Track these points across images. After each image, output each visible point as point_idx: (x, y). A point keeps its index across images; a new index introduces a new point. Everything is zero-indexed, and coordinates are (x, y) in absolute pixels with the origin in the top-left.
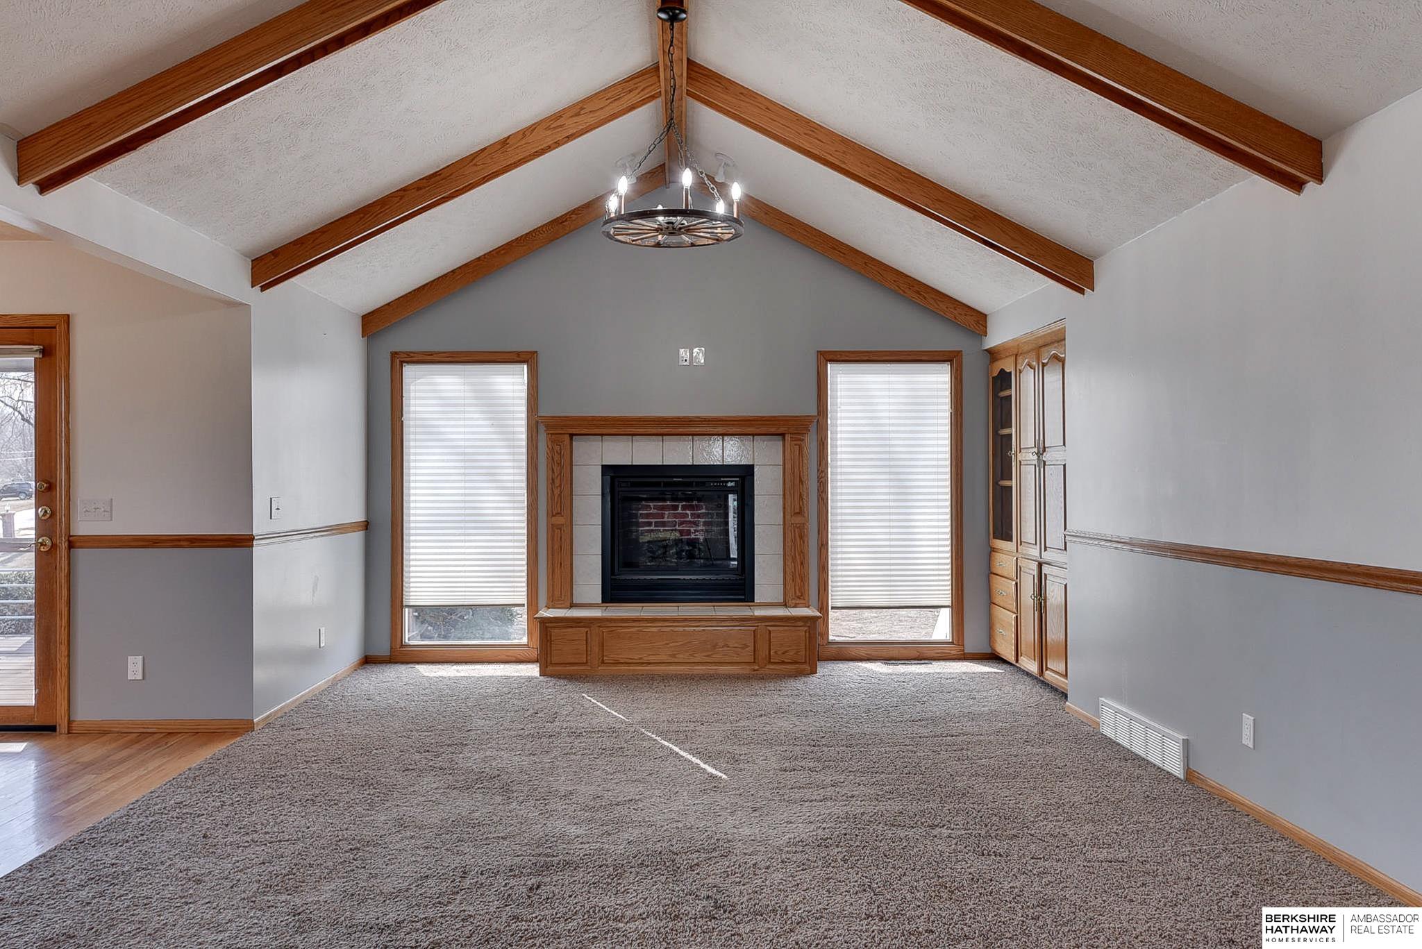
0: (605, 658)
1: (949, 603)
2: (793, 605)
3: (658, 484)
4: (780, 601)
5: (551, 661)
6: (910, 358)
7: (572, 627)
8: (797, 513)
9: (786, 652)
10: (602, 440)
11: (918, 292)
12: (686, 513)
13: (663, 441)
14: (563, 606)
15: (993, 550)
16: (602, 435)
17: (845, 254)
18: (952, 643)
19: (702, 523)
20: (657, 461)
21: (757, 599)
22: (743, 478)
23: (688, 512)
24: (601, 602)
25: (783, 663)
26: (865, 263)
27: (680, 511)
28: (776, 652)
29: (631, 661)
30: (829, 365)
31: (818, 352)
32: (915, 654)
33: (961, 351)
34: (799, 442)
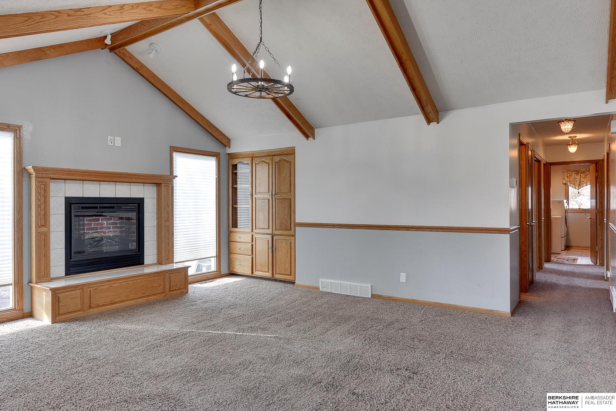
0: (91, 305)
1: (215, 255)
2: (165, 263)
3: (96, 208)
4: (155, 263)
5: (59, 313)
6: (204, 154)
7: (72, 291)
8: (167, 220)
9: (177, 285)
10: (65, 182)
11: (209, 126)
12: (104, 223)
13: (100, 185)
14: (46, 280)
15: (231, 232)
16: (65, 179)
17: (184, 104)
18: (217, 271)
19: (112, 228)
20: (96, 195)
21: (146, 262)
22: (139, 204)
23: (104, 222)
24: (64, 275)
25: (176, 290)
26: (192, 110)
27: (100, 221)
28: (172, 286)
29: (106, 304)
30: (174, 153)
31: (170, 146)
32: (205, 278)
33: (220, 153)
34: (167, 188)
